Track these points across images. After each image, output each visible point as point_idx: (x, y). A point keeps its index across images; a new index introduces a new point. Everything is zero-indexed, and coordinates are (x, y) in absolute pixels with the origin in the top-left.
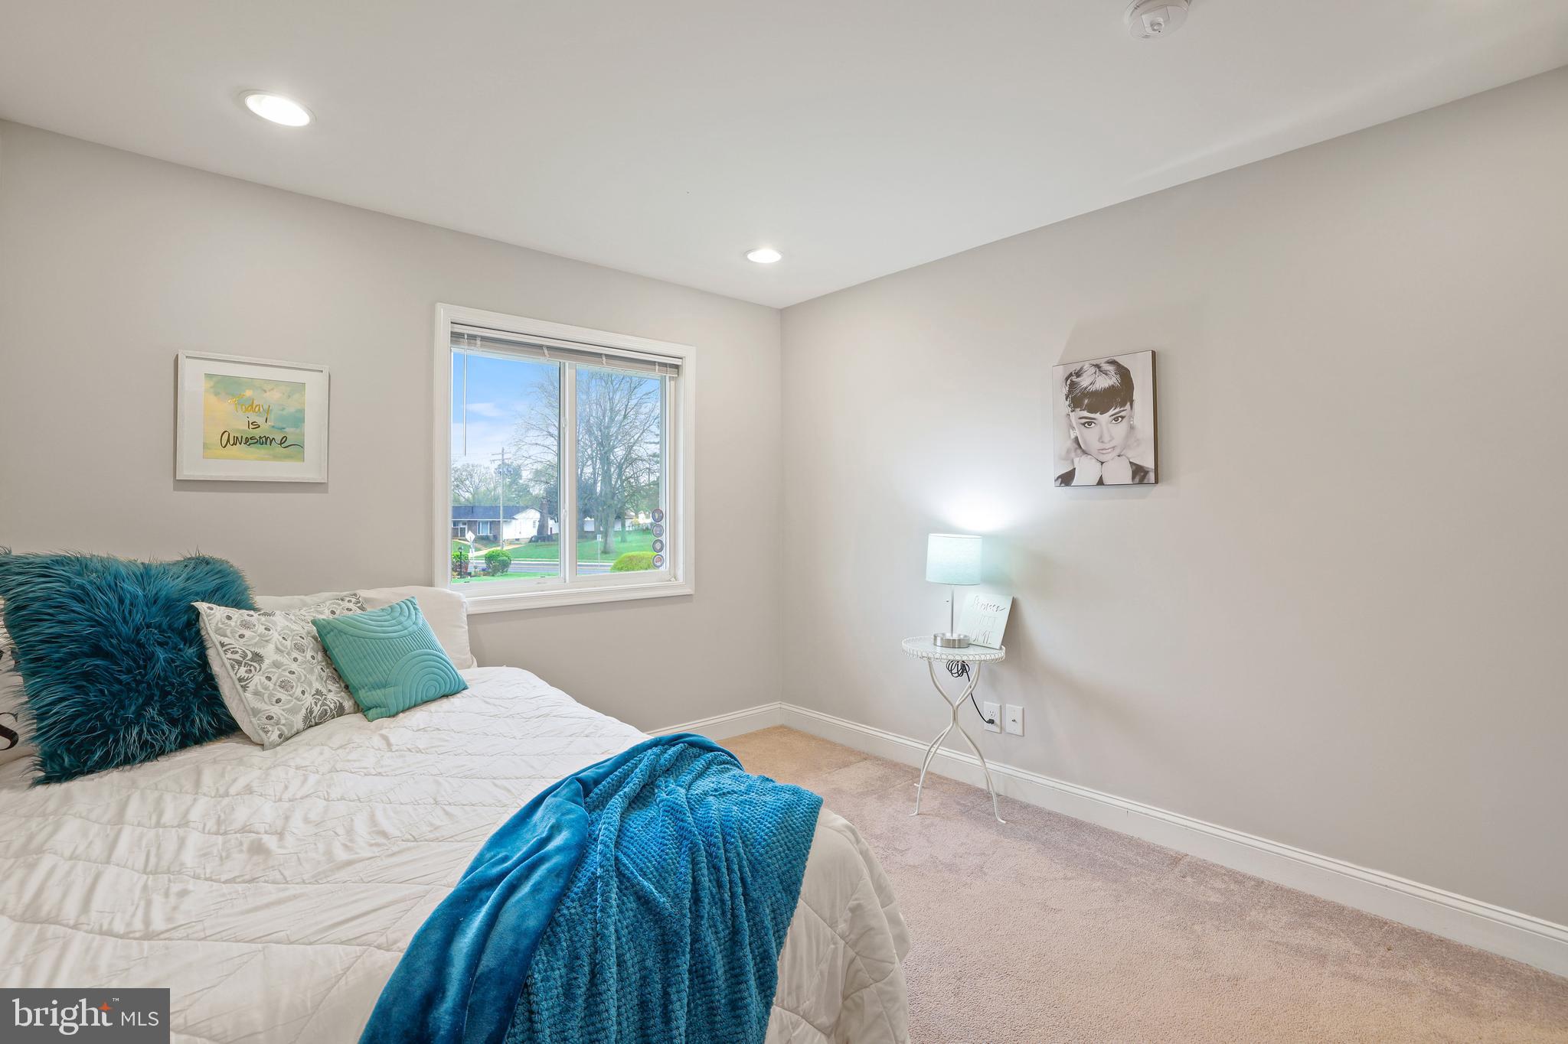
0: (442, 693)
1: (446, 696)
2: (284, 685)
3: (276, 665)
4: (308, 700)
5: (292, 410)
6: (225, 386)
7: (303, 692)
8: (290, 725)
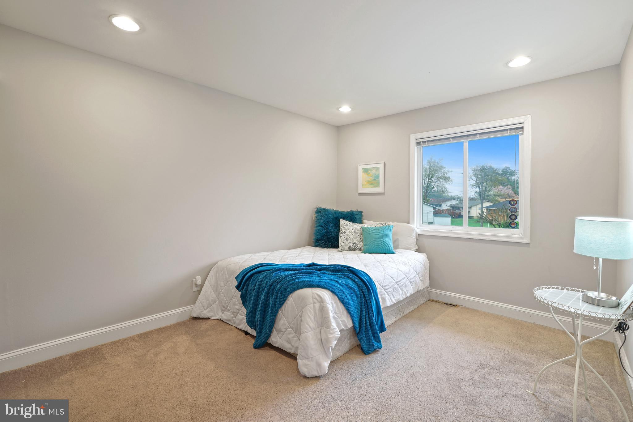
0: (385, 252)
1: (385, 253)
2: (347, 240)
3: (347, 235)
4: (351, 244)
5: (377, 174)
6: (366, 171)
7: (350, 242)
8: (344, 248)
